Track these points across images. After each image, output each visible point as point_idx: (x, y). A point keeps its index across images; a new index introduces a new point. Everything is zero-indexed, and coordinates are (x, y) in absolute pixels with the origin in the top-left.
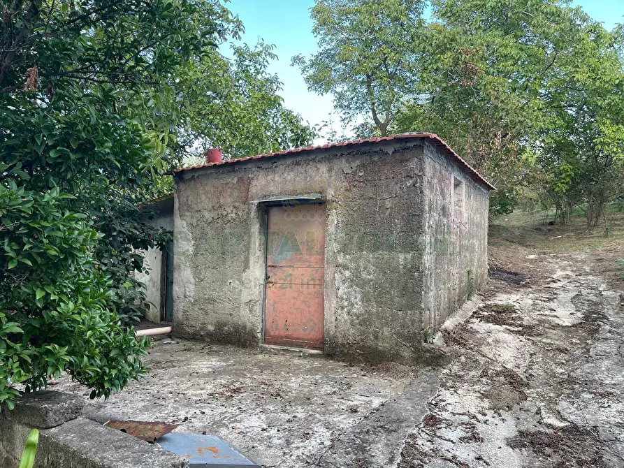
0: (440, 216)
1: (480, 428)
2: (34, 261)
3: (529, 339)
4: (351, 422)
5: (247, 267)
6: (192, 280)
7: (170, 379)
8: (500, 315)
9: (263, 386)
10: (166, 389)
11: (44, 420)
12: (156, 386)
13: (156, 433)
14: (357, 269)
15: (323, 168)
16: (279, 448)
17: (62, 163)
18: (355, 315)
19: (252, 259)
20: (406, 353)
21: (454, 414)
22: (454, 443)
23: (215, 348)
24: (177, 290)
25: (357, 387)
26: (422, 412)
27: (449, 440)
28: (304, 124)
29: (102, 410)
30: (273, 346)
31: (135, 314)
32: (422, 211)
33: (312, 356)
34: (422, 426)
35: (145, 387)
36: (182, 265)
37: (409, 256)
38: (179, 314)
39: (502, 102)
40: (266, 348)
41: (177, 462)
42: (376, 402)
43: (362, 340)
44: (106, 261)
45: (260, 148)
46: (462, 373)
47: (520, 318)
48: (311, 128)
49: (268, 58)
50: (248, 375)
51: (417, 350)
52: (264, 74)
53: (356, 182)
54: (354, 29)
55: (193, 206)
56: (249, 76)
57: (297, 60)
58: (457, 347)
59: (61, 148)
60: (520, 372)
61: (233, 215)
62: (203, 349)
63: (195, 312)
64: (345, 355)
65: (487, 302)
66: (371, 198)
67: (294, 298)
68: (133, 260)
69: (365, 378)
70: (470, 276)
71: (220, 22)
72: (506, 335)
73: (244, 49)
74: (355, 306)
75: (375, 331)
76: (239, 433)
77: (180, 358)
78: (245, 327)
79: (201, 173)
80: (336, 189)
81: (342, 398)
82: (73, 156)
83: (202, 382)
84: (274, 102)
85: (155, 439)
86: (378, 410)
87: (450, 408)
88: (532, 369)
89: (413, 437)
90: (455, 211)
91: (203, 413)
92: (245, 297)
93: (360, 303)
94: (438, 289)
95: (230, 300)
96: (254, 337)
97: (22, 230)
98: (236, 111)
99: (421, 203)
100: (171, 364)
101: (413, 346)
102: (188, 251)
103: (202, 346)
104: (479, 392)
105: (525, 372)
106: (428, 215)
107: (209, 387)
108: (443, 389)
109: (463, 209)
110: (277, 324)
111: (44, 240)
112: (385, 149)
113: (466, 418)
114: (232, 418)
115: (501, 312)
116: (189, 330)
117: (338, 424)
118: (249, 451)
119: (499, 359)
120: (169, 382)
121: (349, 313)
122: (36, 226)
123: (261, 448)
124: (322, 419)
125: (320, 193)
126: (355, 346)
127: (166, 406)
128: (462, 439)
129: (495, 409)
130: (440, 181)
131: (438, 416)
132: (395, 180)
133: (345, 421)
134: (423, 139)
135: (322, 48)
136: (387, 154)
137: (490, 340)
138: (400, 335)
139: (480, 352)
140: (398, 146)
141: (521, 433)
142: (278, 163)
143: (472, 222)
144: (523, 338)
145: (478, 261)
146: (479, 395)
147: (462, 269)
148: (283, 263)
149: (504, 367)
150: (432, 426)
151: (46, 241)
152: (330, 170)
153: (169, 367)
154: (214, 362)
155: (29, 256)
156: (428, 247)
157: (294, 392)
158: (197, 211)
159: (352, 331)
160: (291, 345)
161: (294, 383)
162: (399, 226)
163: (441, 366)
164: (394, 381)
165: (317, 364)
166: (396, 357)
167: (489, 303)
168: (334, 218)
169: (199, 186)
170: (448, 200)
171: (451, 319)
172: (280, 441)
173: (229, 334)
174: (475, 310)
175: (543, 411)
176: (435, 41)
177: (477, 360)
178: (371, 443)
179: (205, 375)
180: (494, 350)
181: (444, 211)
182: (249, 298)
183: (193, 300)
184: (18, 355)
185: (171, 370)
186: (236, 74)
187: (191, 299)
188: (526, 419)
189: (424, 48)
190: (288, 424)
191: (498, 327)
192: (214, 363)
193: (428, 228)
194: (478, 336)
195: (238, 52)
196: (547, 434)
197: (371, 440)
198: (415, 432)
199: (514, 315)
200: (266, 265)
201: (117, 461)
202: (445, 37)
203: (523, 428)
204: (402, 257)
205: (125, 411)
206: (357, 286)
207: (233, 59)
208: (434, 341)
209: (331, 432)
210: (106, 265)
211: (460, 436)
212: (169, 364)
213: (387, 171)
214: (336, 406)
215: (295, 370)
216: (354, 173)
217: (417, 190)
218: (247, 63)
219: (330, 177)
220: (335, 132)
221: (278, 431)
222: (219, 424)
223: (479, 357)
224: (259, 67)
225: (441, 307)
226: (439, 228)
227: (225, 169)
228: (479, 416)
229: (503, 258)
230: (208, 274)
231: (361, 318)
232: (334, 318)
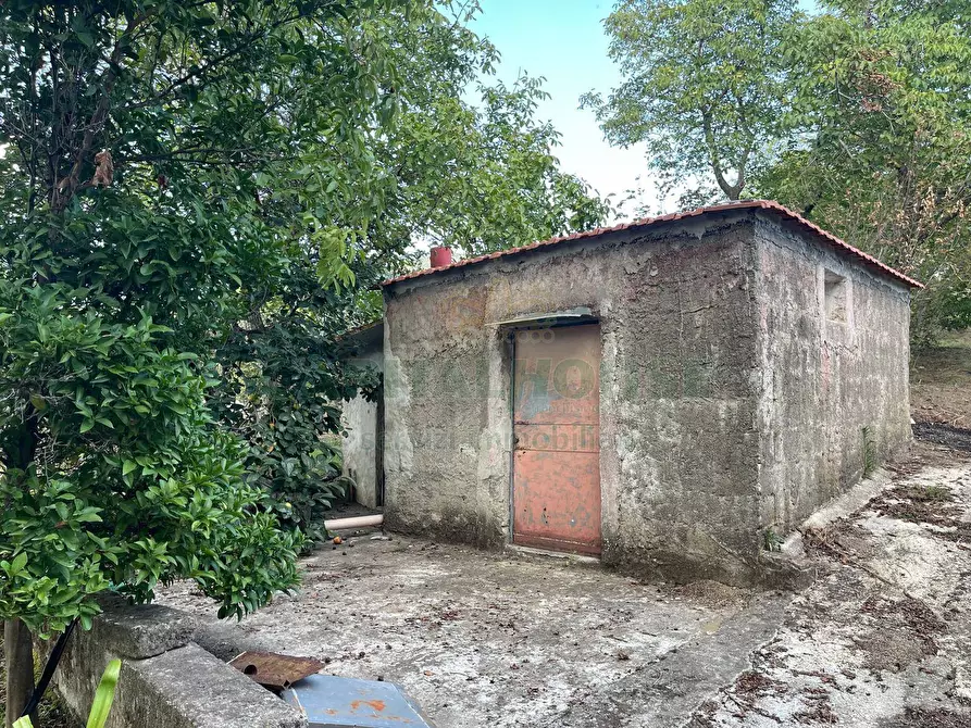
0: (793, 336)
1: (836, 698)
2: (117, 422)
3: (964, 548)
4: (611, 676)
5: (484, 425)
6: (410, 445)
7: (360, 594)
8: (921, 506)
9: (492, 610)
10: (349, 609)
11: (136, 648)
12: (337, 603)
13: (296, 674)
14: (651, 428)
15: (595, 266)
16: (484, 709)
17: (158, 283)
18: (650, 502)
19: (491, 414)
20: (734, 567)
21: (795, 673)
22: (780, 722)
23: (441, 549)
24: (389, 460)
25: (640, 620)
26: (739, 666)
27: (773, 717)
28: (591, 195)
29: (252, 635)
30: (524, 549)
31: (325, 495)
32: (755, 330)
33: (584, 565)
34: (733, 689)
35: (321, 605)
36: (395, 422)
37: (734, 404)
38: (392, 497)
39: (938, 134)
40: (516, 552)
41: (289, 720)
42: (665, 645)
43: (662, 543)
44: (285, 419)
45: (518, 239)
46: (828, 604)
47: (958, 511)
48: (602, 202)
49: (535, 99)
50: (476, 592)
51: (750, 562)
52: (530, 124)
53: (646, 287)
54: (678, 40)
55: (410, 334)
56: (507, 131)
57: (589, 99)
58: (826, 559)
59: (157, 261)
60: (936, 607)
61: (464, 346)
62: (423, 549)
63: (415, 494)
64: (635, 566)
65: (902, 483)
66: (671, 311)
67: (555, 473)
68: (326, 415)
69: (660, 604)
70: (869, 437)
71: (463, 52)
72: (923, 541)
73: (498, 89)
74: (650, 487)
75: (683, 529)
76: (432, 682)
77: (386, 563)
78: (483, 518)
79: (418, 284)
80: (616, 300)
81: (611, 636)
82: (173, 272)
83: (403, 599)
84: (544, 165)
85: (287, 683)
86: (662, 659)
87: (791, 663)
88: (958, 600)
89: (711, 707)
90: (829, 328)
91: (389, 648)
92: (483, 472)
93: (657, 483)
94: (792, 459)
95: (463, 476)
96: (498, 533)
97: (99, 379)
98: (484, 186)
99: (753, 317)
100: (370, 570)
101: (744, 555)
102: (403, 401)
103: (423, 545)
104: (850, 637)
105: (945, 606)
106: (766, 336)
107: (412, 608)
108: (787, 630)
109: (849, 324)
110: (531, 514)
111: (130, 391)
112: (690, 231)
113: (815, 682)
114: (428, 658)
115: (922, 500)
116: (406, 520)
117: (589, 678)
118: (438, 709)
119: (901, 581)
120: (357, 599)
121: (639, 499)
122: (118, 373)
123: (457, 707)
124: (567, 667)
125: (590, 306)
126: (650, 553)
127: (340, 634)
128: (798, 717)
129: (874, 668)
130: (792, 279)
131: (765, 675)
132: (709, 280)
133: (603, 674)
134: (754, 210)
135: (628, 76)
136: (695, 238)
137: (890, 549)
138: (722, 536)
139: (865, 569)
140: (710, 225)
141: (909, 710)
142: (527, 264)
143: (870, 344)
144: (953, 546)
145: (888, 411)
146: (851, 643)
147: (849, 425)
148: (539, 419)
149: (908, 595)
150: (751, 690)
151: (132, 393)
152: (604, 270)
153: (364, 575)
154: (433, 570)
155: (110, 415)
156: (769, 390)
157: (537, 622)
158: (414, 342)
159: (645, 527)
160: (553, 547)
161: (543, 608)
162: (717, 356)
163: (791, 590)
164: (708, 611)
165: (589, 578)
166: (717, 572)
167: (906, 483)
168: (613, 346)
169: (416, 303)
170: (811, 309)
171: (824, 511)
172: (489, 699)
173: (461, 527)
174: (874, 496)
175: (959, 675)
176: (811, 42)
177: (859, 582)
178: (634, 712)
179: (412, 590)
180: (894, 566)
181: (804, 328)
182: (489, 473)
183: (411, 475)
184: (101, 553)
185: (365, 580)
186: (487, 128)
187: (408, 473)
188: (925, 688)
189: (794, 55)
190: (511, 673)
191: (911, 525)
192: (431, 572)
193: (769, 358)
194: (870, 541)
195: (490, 96)
196: (955, 715)
197: (634, 707)
198: (716, 699)
199: (947, 505)
200: (513, 422)
201: (206, 713)
202: (829, 34)
203: (914, 702)
204: (723, 406)
205: (282, 637)
206: (651, 455)
207: (482, 107)
208: (783, 547)
209: (574, 689)
210: (285, 423)
211: (796, 710)
212: (368, 571)
213: (695, 266)
214: (596, 649)
215: (551, 587)
216: (643, 272)
217: (745, 295)
218: (503, 110)
219: (606, 280)
220: (647, 207)
221: (492, 682)
222: (407, 666)
223: (864, 578)
224: (522, 115)
225: (801, 490)
226: (791, 358)
227: (453, 277)
228: (842, 680)
229: (949, 405)
230: (432, 435)
231: (659, 506)
232: (616, 506)
